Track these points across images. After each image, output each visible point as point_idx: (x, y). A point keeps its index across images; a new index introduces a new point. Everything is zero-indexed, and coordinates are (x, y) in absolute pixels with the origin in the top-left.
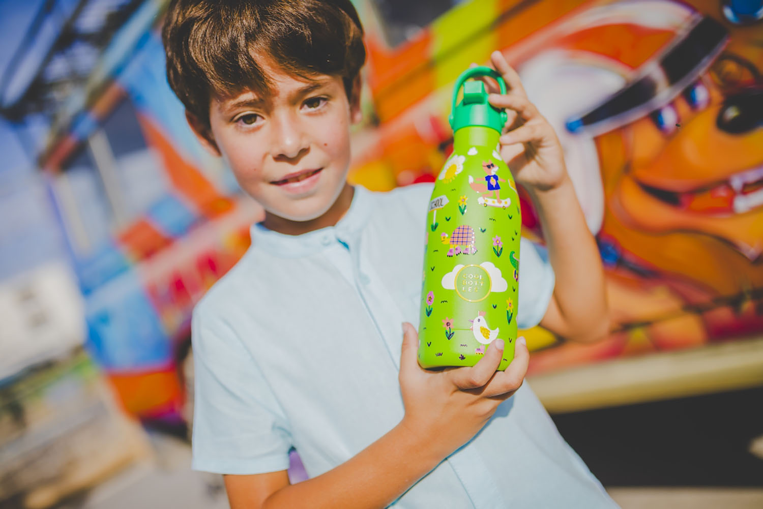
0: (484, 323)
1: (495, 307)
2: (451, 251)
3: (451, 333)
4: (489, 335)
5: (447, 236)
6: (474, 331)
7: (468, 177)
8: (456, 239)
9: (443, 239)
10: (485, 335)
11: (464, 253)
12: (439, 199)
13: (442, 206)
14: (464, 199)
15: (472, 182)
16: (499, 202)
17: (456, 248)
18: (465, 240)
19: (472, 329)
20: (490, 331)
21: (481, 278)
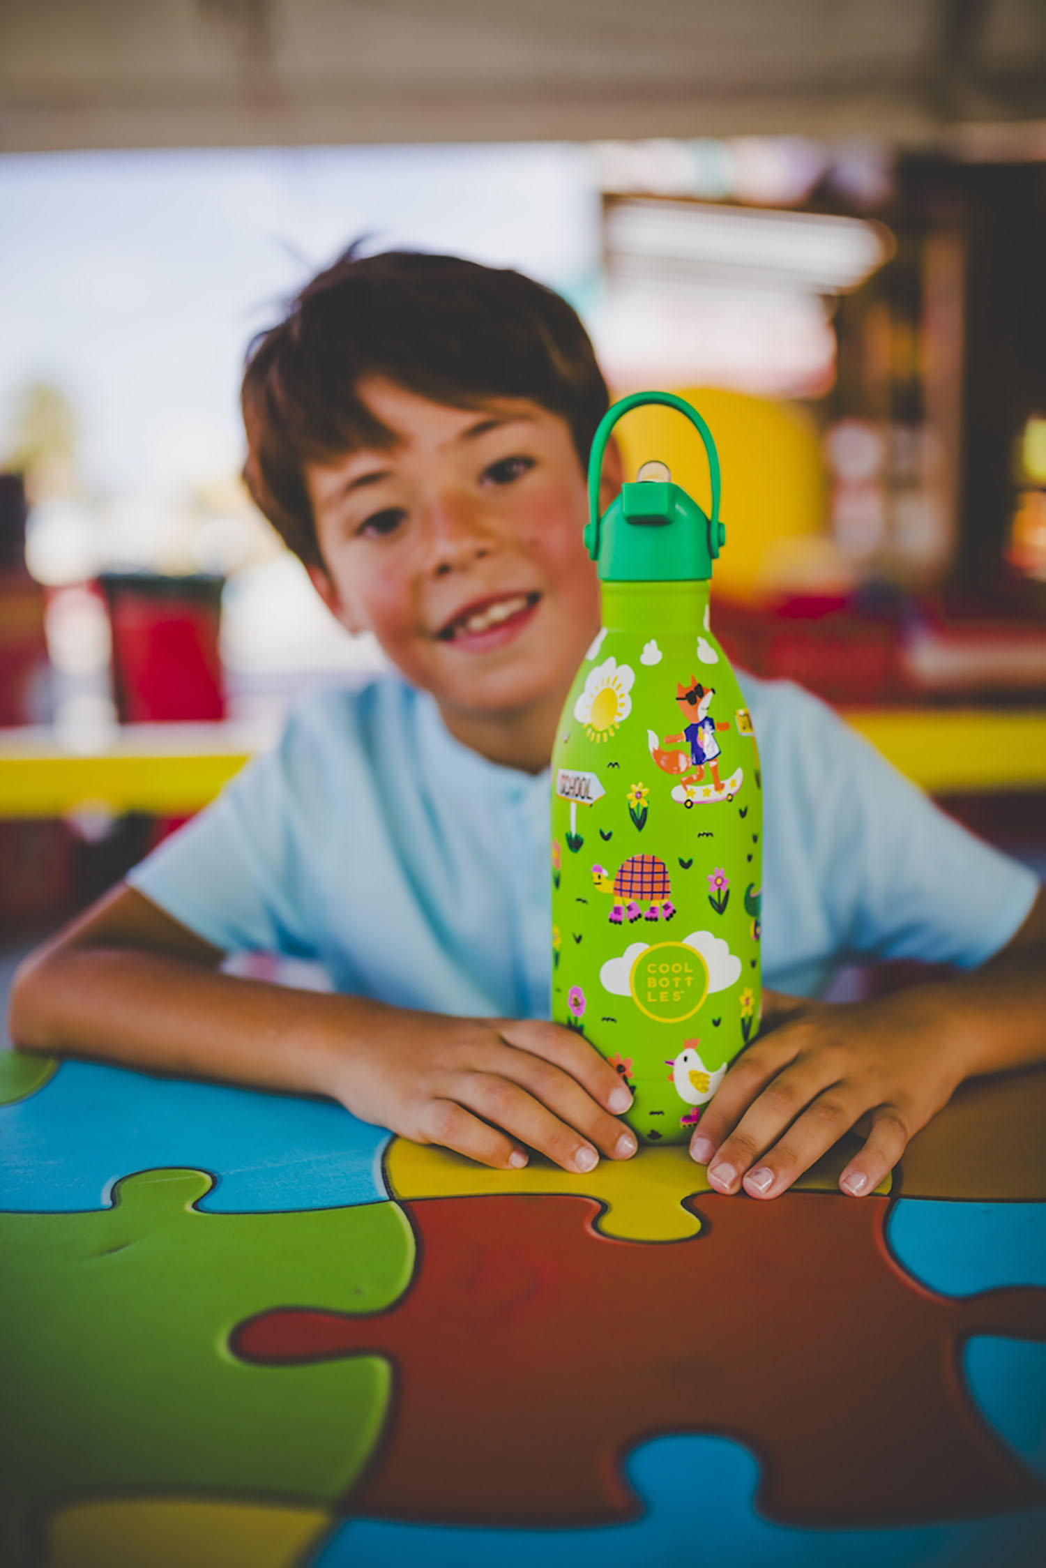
0: (696, 1063)
1: (716, 1023)
2: (617, 910)
4: (708, 1082)
5: (605, 873)
6: (676, 1082)
8: (626, 886)
9: (597, 880)
10: (700, 1085)
11: (647, 919)
12: (581, 778)
13: (589, 798)
14: (640, 793)
15: (657, 748)
16: (719, 787)
17: (627, 905)
18: (647, 888)
19: (671, 1078)
20: (707, 1076)
21: (687, 970)
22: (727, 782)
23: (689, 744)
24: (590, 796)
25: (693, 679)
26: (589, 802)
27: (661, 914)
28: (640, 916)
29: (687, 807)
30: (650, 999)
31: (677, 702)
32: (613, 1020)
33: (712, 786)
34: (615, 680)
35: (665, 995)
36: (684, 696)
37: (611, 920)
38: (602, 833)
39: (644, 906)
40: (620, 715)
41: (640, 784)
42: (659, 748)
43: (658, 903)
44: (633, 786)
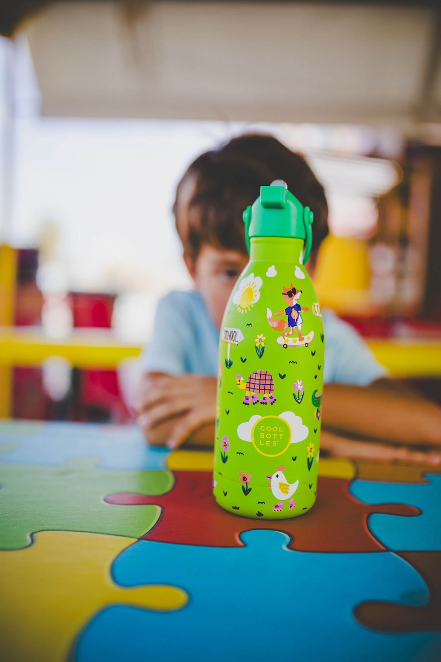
0: (282, 478)
1: (294, 459)
2: (247, 398)
3: (248, 489)
4: (288, 489)
5: (242, 379)
6: (272, 487)
7: (267, 310)
8: (252, 386)
9: (239, 383)
10: (284, 490)
11: (261, 403)
12: (233, 332)
13: (236, 341)
14: (261, 339)
15: (271, 317)
16: (301, 339)
17: (252, 395)
18: (262, 387)
19: (270, 485)
20: (288, 486)
21: (280, 431)
22: (305, 337)
23: (287, 316)
24: (237, 340)
25: (291, 285)
26: (236, 343)
27: (269, 401)
28: (258, 401)
29: (285, 348)
30: (261, 444)
31: (283, 295)
32: (242, 454)
33: (298, 339)
34: (253, 284)
35: (268, 442)
36: (286, 293)
37: (244, 403)
38: (241, 359)
39: (260, 396)
40: (254, 300)
41: (262, 335)
42: (272, 317)
43: (267, 395)
44: (258, 336)
